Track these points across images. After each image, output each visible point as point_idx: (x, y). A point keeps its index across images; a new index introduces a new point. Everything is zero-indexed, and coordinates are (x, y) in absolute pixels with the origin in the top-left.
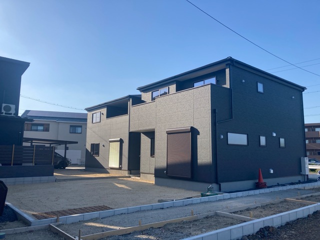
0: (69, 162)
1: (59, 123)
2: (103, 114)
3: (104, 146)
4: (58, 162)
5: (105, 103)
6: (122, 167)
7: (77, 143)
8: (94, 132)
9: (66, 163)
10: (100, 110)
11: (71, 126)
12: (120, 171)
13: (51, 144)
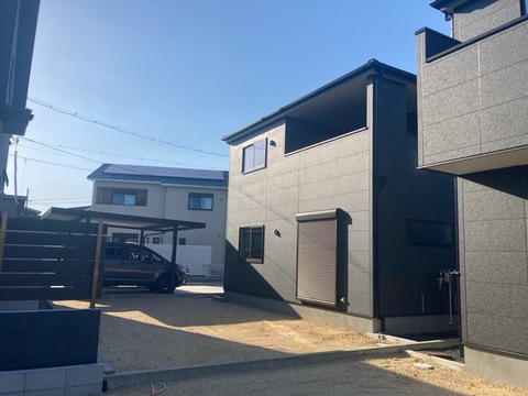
0: (182, 274)
1: (166, 187)
2: (273, 143)
3: (278, 233)
4: (157, 275)
5: (283, 110)
6: (347, 303)
7: (202, 226)
8: (248, 196)
9: (176, 278)
10: (265, 135)
11: (191, 195)
12: (341, 316)
13: (143, 229)
